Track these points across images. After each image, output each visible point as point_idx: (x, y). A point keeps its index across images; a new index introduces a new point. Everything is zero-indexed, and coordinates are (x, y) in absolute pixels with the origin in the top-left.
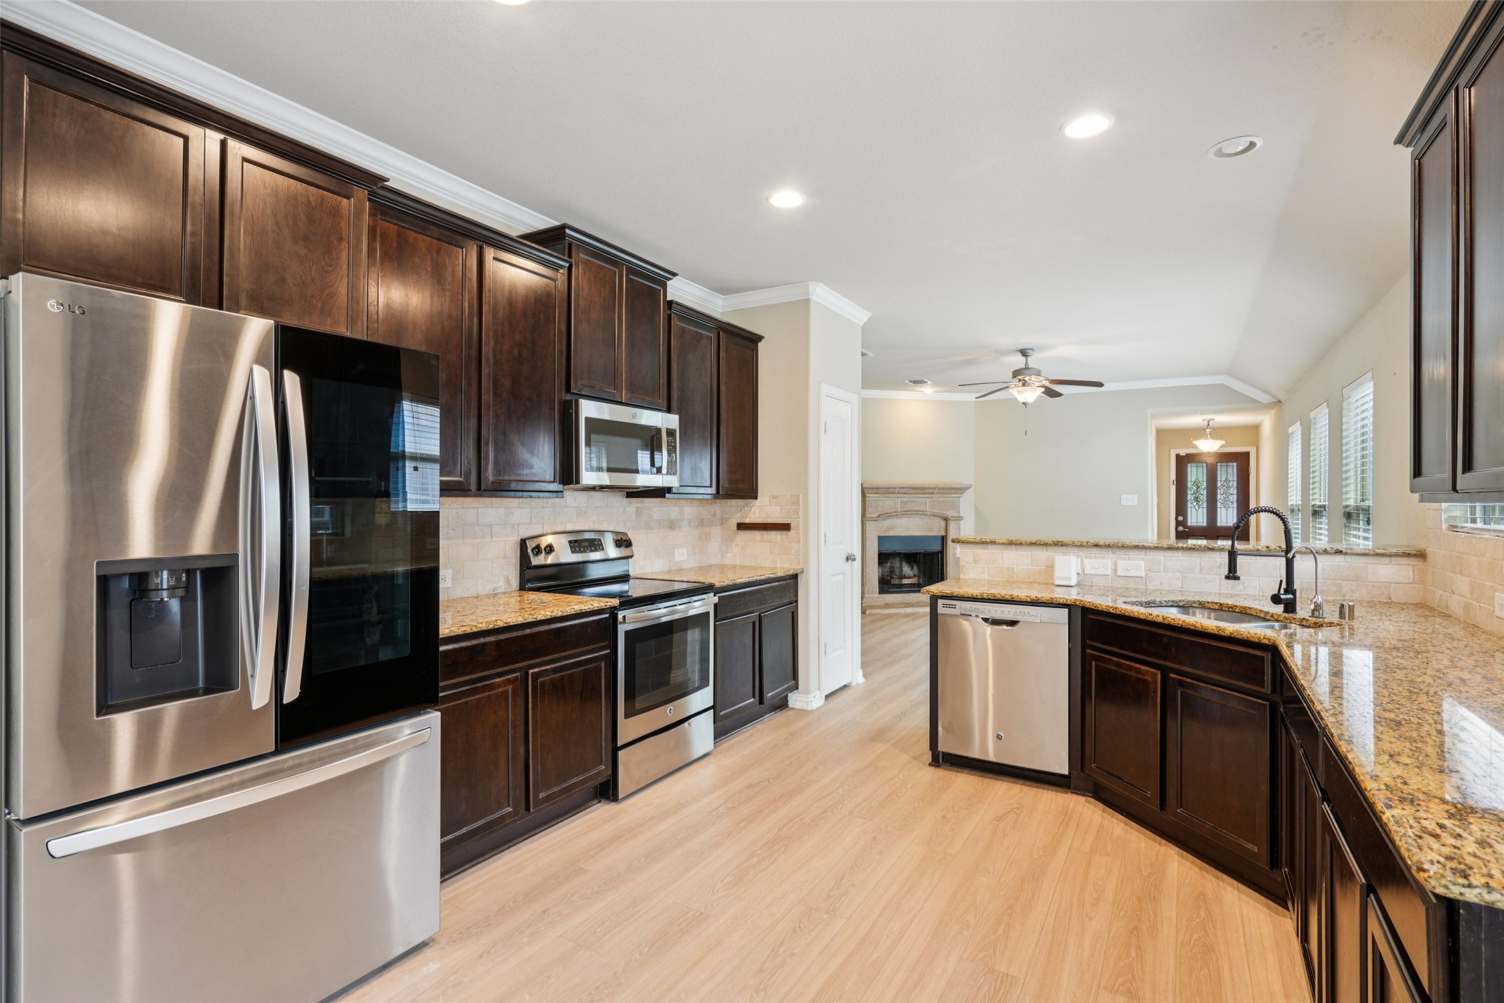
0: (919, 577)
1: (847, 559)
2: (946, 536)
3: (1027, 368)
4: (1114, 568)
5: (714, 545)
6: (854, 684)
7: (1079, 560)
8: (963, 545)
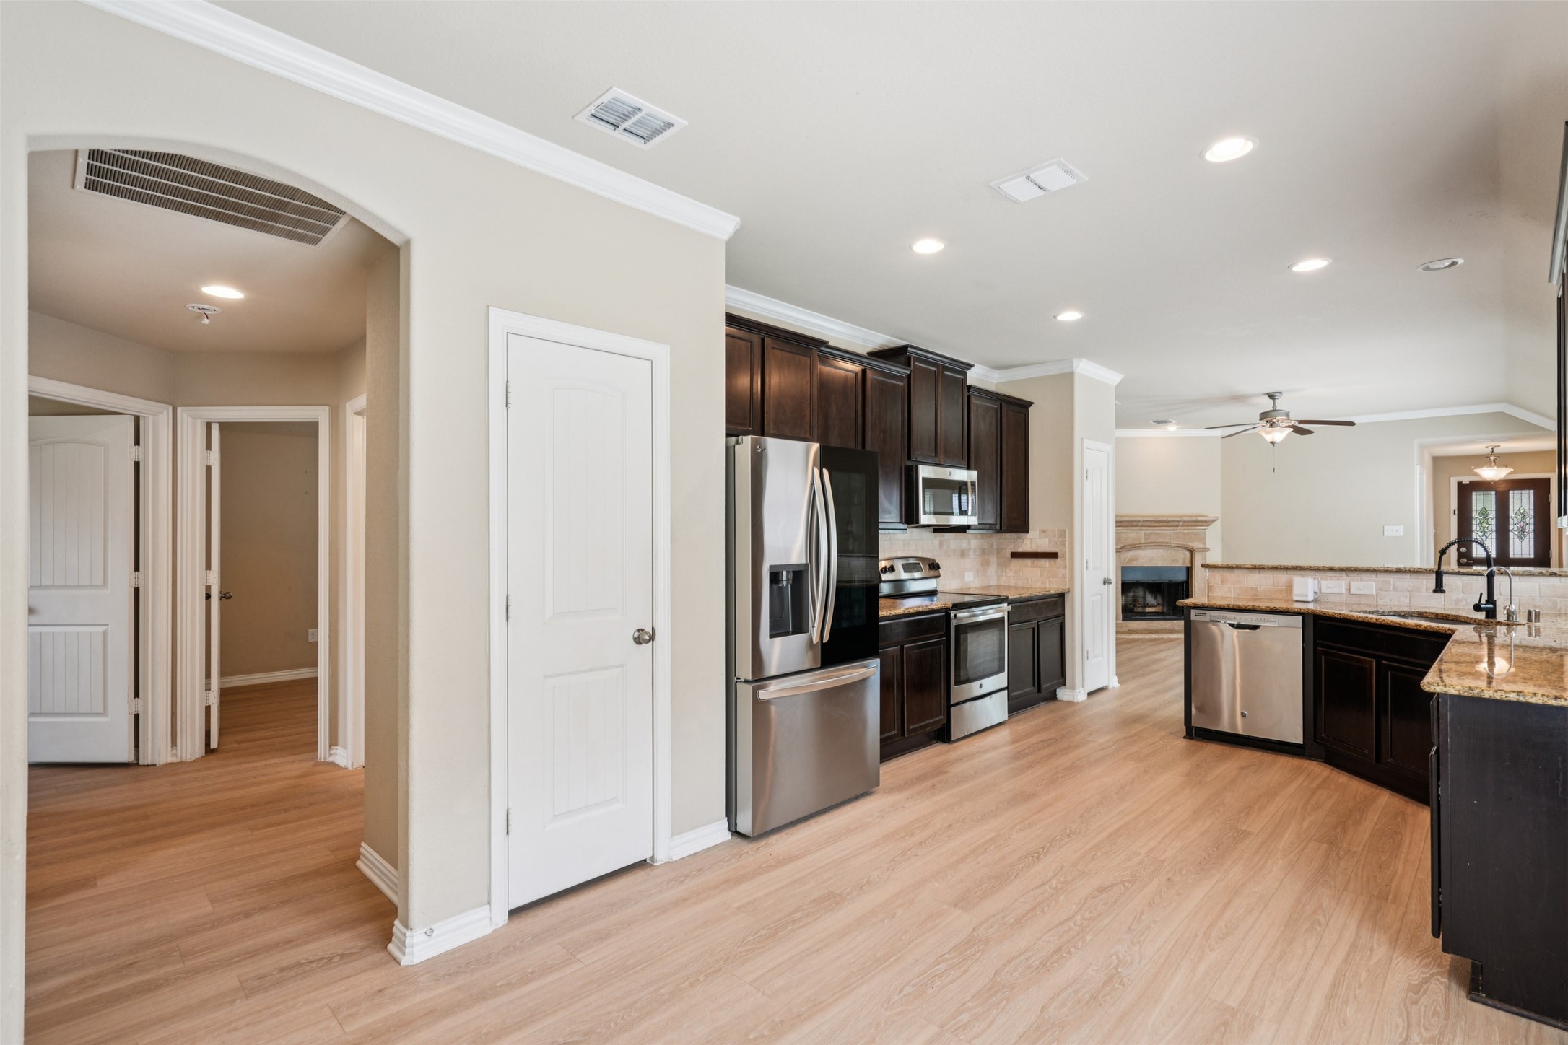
0: (1163, 606)
1: (1105, 583)
2: (1191, 567)
3: (1275, 410)
4: (1348, 588)
5: (992, 570)
6: (1110, 687)
7: (1316, 582)
8: (1212, 570)
